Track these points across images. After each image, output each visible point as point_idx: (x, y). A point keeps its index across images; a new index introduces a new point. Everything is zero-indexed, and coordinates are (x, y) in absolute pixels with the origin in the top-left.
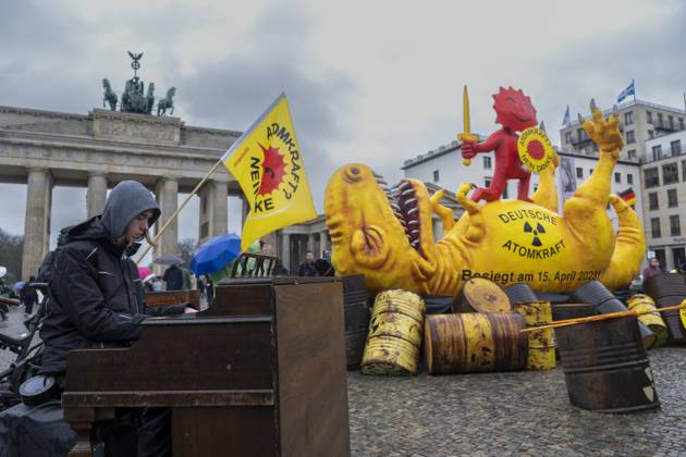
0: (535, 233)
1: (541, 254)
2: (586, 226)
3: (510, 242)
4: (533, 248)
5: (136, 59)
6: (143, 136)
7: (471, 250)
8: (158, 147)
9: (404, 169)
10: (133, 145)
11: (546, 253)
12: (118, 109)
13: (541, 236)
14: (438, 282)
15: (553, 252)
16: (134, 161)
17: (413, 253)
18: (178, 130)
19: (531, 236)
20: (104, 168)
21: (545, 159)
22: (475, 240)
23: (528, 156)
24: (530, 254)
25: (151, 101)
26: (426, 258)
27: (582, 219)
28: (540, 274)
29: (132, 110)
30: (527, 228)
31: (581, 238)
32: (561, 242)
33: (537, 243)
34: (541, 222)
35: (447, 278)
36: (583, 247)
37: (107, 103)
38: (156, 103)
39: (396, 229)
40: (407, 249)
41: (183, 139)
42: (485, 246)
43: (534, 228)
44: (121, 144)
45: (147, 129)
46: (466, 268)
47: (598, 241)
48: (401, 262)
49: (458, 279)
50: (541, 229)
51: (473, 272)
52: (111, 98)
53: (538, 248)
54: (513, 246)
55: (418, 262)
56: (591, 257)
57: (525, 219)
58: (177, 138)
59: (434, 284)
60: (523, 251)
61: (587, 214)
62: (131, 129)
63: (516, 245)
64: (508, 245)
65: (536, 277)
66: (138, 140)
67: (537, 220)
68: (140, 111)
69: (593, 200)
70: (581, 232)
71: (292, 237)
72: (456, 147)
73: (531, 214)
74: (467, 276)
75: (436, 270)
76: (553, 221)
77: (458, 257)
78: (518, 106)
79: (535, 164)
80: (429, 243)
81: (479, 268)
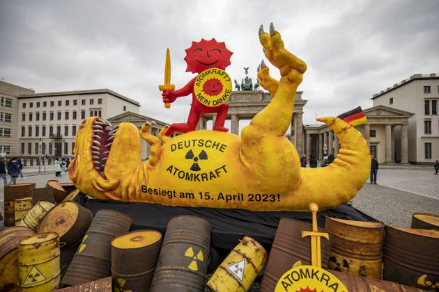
0: (196, 159)
1: (200, 177)
2: (252, 153)
3: (172, 167)
4: (190, 172)
5: (246, 70)
6: (248, 99)
7: (149, 171)
8: (254, 103)
9: (373, 99)
10: (245, 103)
11: (204, 177)
12: (241, 90)
13: (200, 163)
14: (124, 193)
15: (212, 175)
16: (245, 109)
17: (94, 174)
18: (261, 95)
19: (191, 162)
20: (235, 113)
21: (222, 94)
22: (152, 164)
23: (203, 94)
24: (188, 177)
25: (251, 86)
26: (105, 178)
27: (249, 146)
28: (201, 193)
29: (246, 90)
30: (190, 155)
31: (247, 164)
32: (223, 167)
33: (195, 168)
35: (131, 190)
36: (249, 173)
37: (237, 89)
38: (253, 85)
39: (84, 158)
40: (89, 171)
41: (263, 98)
42: (157, 168)
43: (196, 154)
44: (240, 103)
45: (250, 96)
46: (143, 184)
47: (264, 168)
48: (84, 179)
49: (140, 191)
50: (203, 156)
51: (148, 187)
52: (237, 87)
53: (197, 173)
54: (174, 170)
55: (95, 180)
56: (258, 182)
57: (191, 147)
58: (261, 98)
59: (121, 194)
60: (181, 175)
61: (254, 141)
62: (244, 97)
63: (177, 169)
64: (170, 169)
65: (197, 196)
66: (247, 101)
67: (204, 148)
68: (248, 90)
69: (260, 127)
70: (247, 158)
71: (311, 135)
72: (405, 83)
73: (201, 143)
74: (144, 188)
75: (118, 185)
76: (222, 148)
77: (141, 176)
78: (204, 53)
79: (211, 100)
80: (112, 167)
81: (151, 185)
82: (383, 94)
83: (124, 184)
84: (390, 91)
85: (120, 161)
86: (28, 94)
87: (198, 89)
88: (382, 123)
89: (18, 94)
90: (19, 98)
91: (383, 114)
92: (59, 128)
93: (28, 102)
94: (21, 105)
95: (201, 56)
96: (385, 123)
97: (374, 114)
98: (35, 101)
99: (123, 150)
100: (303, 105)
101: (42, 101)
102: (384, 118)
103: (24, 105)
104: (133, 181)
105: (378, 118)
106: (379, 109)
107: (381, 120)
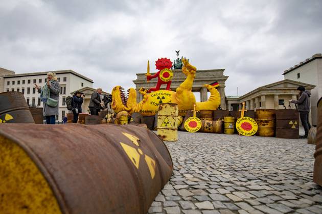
2: (180, 96)
5: (178, 52)
7: (143, 105)
9: (284, 74)
12: (173, 69)
13: (162, 100)
17: (123, 106)
19: (159, 100)
21: (169, 77)
22: (144, 102)
23: (163, 77)
25: (181, 65)
26: (127, 107)
27: (179, 94)
29: (177, 69)
30: (159, 98)
31: (178, 100)
32: (170, 101)
33: (161, 102)
34: (164, 96)
35: (136, 112)
36: (179, 102)
42: (146, 103)
43: (161, 97)
45: (180, 74)
46: (141, 109)
47: (184, 100)
48: (119, 108)
49: (139, 112)
55: (124, 108)
57: (159, 95)
60: (156, 104)
61: (180, 92)
62: (177, 74)
63: (154, 103)
64: (152, 103)
66: (179, 77)
68: (179, 68)
70: (178, 98)
71: (232, 105)
72: (308, 61)
73: (162, 94)
74: (141, 111)
75: (131, 110)
76: (170, 95)
77: (140, 106)
78: (163, 63)
79: (166, 79)
80: (129, 103)
81: (144, 109)
82: (292, 70)
83: (133, 110)
84: (297, 67)
85: (132, 102)
86: (11, 74)
87: (161, 76)
88: (289, 93)
89: (4, 74)
90: (5, 78)
91: (289, 86)
92: (34, 100)
93: (11, 80)
94: (6, 83)
95: (161, 64)
96: (291, 93)
97: (282, 86)
98: (16, 80)
99: (133, 98)
100: (225, 80)
101: (21, 79)
102: (290, 90)
103: (8, 83)
104: (137, 108)
105: (285, 90)
106: (286, 82)
107: (288, 91)
